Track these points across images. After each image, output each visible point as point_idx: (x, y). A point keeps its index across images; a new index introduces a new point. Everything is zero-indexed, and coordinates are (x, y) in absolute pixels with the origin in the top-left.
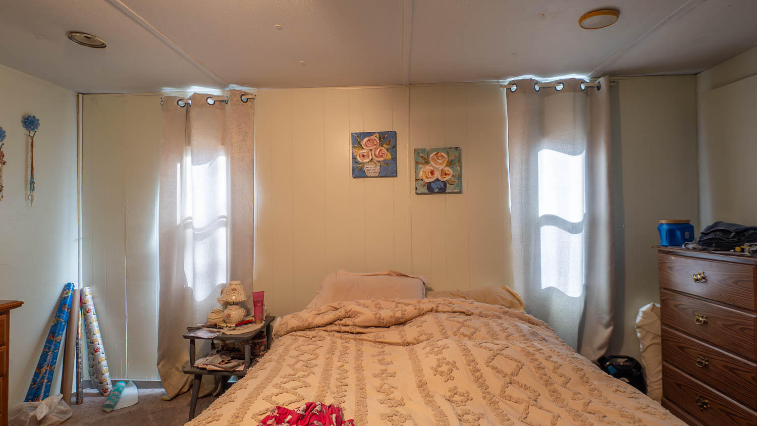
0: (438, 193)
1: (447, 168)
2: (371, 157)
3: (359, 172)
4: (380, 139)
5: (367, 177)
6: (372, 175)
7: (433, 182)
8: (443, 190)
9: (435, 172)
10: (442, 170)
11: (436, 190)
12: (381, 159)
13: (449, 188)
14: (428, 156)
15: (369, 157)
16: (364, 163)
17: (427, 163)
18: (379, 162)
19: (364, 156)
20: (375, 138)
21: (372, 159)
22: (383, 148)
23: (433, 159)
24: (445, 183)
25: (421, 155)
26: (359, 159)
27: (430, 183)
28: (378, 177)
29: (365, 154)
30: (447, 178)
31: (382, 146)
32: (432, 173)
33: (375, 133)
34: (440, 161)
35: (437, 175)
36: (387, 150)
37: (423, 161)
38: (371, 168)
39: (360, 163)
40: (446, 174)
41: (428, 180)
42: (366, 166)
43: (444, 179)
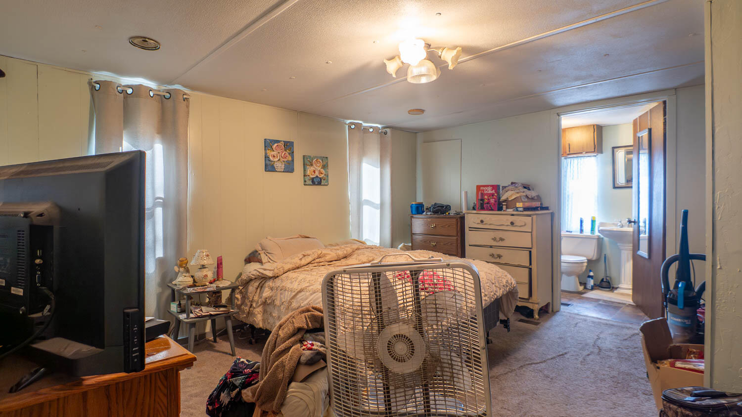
0: (317, 185)
1: (322, 170)
2: (279, 158)
3: (269, 167)
4: (284, 146)
5: (277, 171)
6: (280, 170)
7: (315, 178)
8: (319, 183)
9: (316, 172)
10: (320, 171)
11: (316, 183)
12: (285, 160)
13: (323, 182)
14: (312, 161)
15: (277, 157)
16: (274, 162)
17: (312, 165)
18: (284, 161)
19: (274, 156)
20: (282, 144)
21: (279, 160)
22: (286, 152)
23: (315, 163)
24: (321, 179)
25: (308, 159)
26: (271, 158)
27: (313, 178)
28: (283, 172)
29: (275, 155)
30: (322, 176)
31: (286, 151)
32: (314, 172)
33: (281, 141)
34: (318, 165)
35: (317, 173)
36: (289, 154)
37: (310, 164)
38: (280, 166)
39: (272, 161)
40: (322, 173)
41: (312, 176)
42: (275, 164)
43: (321, 177)
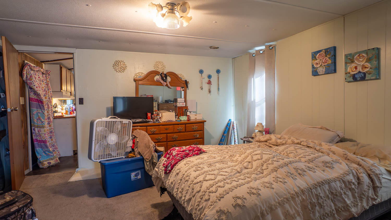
0: (359, 81)
1: (367, 64)
2: (320, 64)
3: (315, 73)
4: (325, 53)
5: (319, 75)
6: (322, 74)
7: (357, 74)
8: (363, 78)
9: (358, 67)
10: (363, 65)
11: (358, 79)
12: (326, 64)
13: (368, 77)
14: (353, 58)
15: (319, 64)
16: (317, 68)
17: (353, 62)
18: (325, 66)
19: (317, 64)
20: (323, 53)
21: (321, 65)
22: (326, 58)
23: (357, 59)
24: (365, 74)
25: (349, 57)
26: (315, 66)
27: (354, 75)
28: (324, 74)
29: (318, 63)
30: (366, 70)
31: (326, 57)
32: (356, 68)
33: (323, 50)
34: (361, 60)
35: (360, 69)
36: (329, 58)
37: (350, 61)
38: (321, 70)
39: (316, 68)
40: (366, 68)
41: (353, 73)
42: (318, 69)
43: (364, 71)
